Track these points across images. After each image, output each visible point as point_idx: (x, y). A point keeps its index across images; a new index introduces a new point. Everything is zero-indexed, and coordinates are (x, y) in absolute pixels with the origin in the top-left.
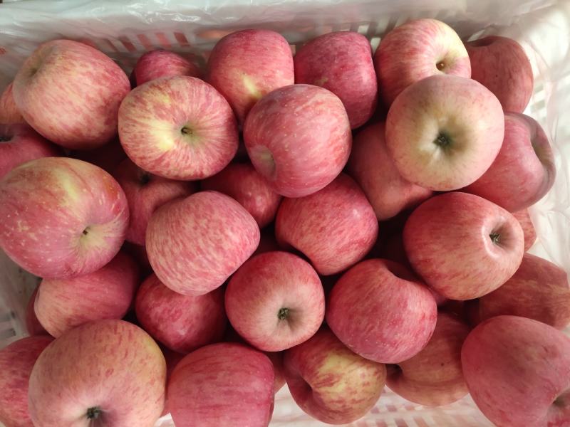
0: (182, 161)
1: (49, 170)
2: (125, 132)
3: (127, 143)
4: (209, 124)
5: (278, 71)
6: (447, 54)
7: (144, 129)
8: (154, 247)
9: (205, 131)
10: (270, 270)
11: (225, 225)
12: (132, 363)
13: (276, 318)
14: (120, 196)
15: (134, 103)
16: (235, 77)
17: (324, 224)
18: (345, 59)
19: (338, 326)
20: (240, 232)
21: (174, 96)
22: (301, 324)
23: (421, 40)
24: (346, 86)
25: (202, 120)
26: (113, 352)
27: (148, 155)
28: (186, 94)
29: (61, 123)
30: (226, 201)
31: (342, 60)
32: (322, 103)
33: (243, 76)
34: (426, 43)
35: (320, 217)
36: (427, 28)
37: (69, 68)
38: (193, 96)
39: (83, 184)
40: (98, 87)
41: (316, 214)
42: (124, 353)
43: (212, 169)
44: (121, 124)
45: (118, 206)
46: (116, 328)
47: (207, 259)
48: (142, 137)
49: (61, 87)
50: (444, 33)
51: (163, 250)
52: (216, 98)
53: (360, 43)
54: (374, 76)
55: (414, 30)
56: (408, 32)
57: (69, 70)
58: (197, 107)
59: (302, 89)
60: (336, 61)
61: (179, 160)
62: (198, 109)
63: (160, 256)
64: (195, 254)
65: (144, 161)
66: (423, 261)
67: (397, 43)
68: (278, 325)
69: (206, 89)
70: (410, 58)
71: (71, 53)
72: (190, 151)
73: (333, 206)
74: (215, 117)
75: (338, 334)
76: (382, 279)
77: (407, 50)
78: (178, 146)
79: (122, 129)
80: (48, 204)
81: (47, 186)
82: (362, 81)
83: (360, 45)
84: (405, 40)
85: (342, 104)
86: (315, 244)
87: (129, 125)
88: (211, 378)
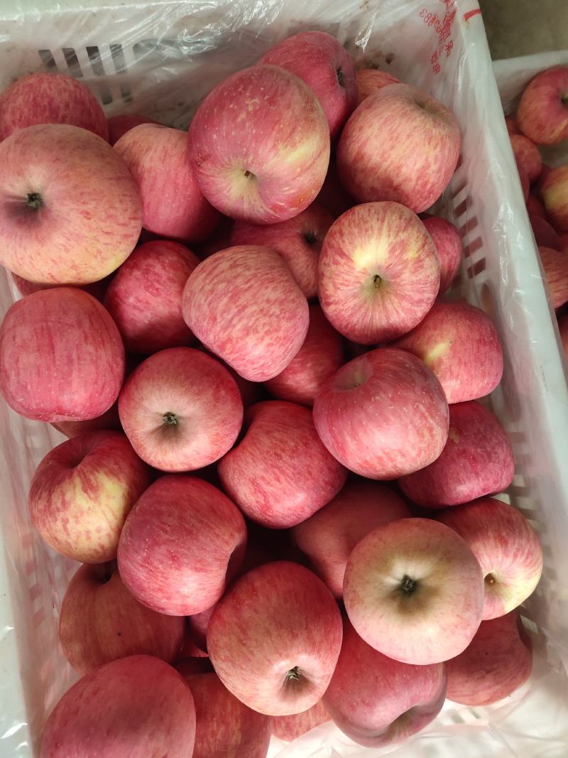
0: (343, 279)
1: (317, 129)
2: (369, 210)
3: (356, 214)
4: (390, 307)
5: (459, 382)
6: (505, 585)
7: (376, 232)
8: (239, 256)
9: (381, 303)
10: (223, 397)
11: (275, 335)
12: (98, 240)
13: (164, 411)
14: (294, 211)
15: (403, 218)
16: (445, 333)
17: (286, 457)
18: (484, 461)
19: (161, 491)
20: (268, 354)
21: (418, 263)
22: (160, 442)
23: (518, 550)
24: (453, 466)
25: (393, 298)
26: (110, 217)
27: (345, 239)
28: (421, 276)
29: (368, 139)
30: (301, 335)
31: (482, 456)
32: (432, 436)
33: (448, 341)
34: (515, 556)
35: (293, 452)
36: (532, 555)
37: (432, 144)
38: (420, 283)
39: (305, 168)
40: (414, 176)
41: (295, 446)
42: (109, 231)
43: (336, 315)
44: (378, 205)
45: (281, 209)
46: (134, 218)
47: (232, 319)
48: (367, 230)
49: (409, 136)
50: (529, 578)
51: (238, 265)
52: (420, 311)
53: (504, 477)
54: (468, 500)
55: (528, 540)
56: (524, 534)
57: (429, 143)
58: (407, 290)
59: (444, 411)
60: (479, 450)
61: (343, 275)
62: (406, 292)
63: (231, 263)
64: (237, 304)
65: (338, 235)
66: (254, 586)
67: (510, 522)
68: (157, 413)
69: (429, 299)
70: (495, 538)
71: (448, 145)
72: (356, 288)
73: (308, 466)
74: (398, 313)
75: (149, 491)
76: (226, 538)
77: (504, 534)
78: (360, 272)
79: (372, 206)
80: (280, 131)
81: (300, 129)
82: (461, 484)
83: (501, 477)
84: (515, 530)
85: (432, 461)
86: (258, 449)
87: (378, 214)
88: (86, 338)
